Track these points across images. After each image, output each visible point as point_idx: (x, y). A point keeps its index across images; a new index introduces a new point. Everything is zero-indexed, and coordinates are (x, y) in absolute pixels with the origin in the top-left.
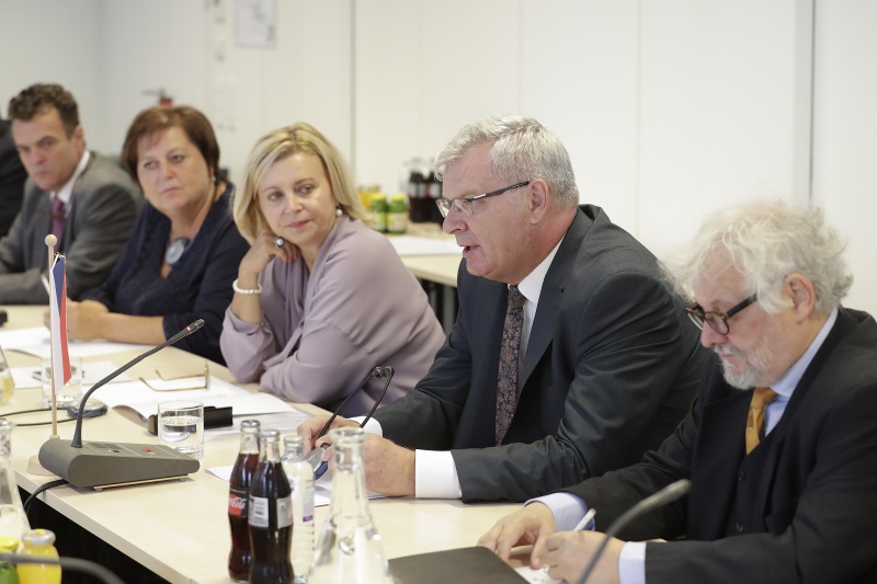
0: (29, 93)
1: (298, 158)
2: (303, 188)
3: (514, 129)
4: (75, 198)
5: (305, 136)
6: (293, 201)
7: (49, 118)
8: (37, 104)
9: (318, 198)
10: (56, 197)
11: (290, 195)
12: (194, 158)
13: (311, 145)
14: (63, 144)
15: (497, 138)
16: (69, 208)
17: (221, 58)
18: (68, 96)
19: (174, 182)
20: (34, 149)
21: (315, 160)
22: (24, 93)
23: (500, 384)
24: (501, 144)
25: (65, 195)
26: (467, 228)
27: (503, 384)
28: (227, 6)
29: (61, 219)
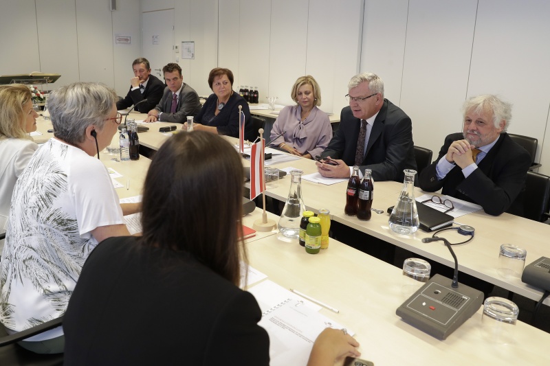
1: (307, 85)
2: (307, 93)
3: (373, 78)
4: (181, 95)
5: (310, 79)
6: (304, 96)
7: (176, 73)
8: (173, 68)
9: (310, 96)
10: (175, 94)
11: (304, 94)
12: (229, 83)
13: (310, 82)
15: (370, 81)
16: (178, 97)
18: (179, 67)
19: (224, 89)
20: (172, 80)
21: (311, 86)
22: (169, 65)
24: (371, 83)
26: (358, 105)
28: (180, 49)
29: (176, 100)
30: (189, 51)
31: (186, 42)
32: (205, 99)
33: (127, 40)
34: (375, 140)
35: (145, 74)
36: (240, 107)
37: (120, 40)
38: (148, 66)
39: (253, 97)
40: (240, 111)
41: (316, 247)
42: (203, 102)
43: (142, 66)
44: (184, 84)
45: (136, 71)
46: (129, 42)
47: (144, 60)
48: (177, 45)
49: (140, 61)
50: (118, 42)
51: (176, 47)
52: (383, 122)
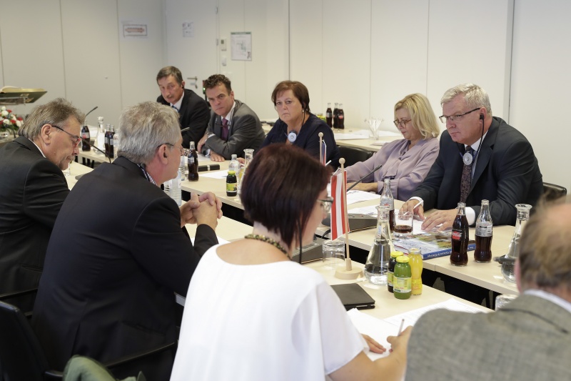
0: (212, 78)
3: (471, 88)
4: (234, 120)
7: (221, 88)
8: (217, 82)
10: (224, 119)
12: (296, 102)
14: (227, 97)
15: (466, 92)
16: (229, 123)
17: (224, 65)
18: (227, 79)
19: (286, 111)
20: (216, 99)
23: (462, 183)
24: (468, 95)
25: (228, 118)
26: (456, 126)
27: (464, 183)
28: (228, 44)
29: (227, 127)
30: (243, 48)
31: (239, 33)
32: (271, 124)
33: (141, 30)
34: (482, 171)
35: (177, 91)
36: (321, 134)
37: (129, 30)
38: (179, 78)
39: (337, 119)
40: (321, 141)
41: (406, 290)
42: (267, 129)
43: (171, 79)
44: (238, 102)
45: (164, 88)
46: (144, 33)
47: (174, 69)
48: (223, 38)
49: (168, 72)
50: (126, 33)
51: (222, 42)
52: (492, 147)
